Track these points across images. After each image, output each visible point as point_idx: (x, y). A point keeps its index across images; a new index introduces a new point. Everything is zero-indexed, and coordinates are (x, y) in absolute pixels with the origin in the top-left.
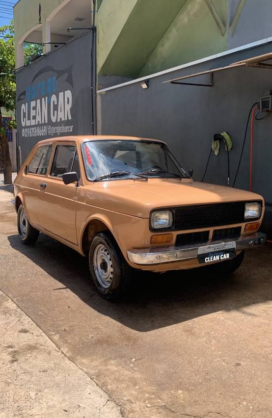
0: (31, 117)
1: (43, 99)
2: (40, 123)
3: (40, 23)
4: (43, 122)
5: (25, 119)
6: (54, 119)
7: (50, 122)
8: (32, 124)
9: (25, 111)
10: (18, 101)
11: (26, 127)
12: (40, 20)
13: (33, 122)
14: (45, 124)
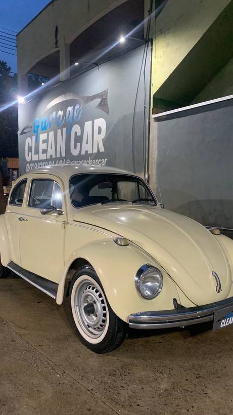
0: (41, 151)
1: (59, 131)
2: (54, 157)
3: (56, 47)
4: (58, 156)
5: (30, 153)
6: (75, 152)
7: (69, 156)
8: (40, 159)
9: (30, 145)
10: (21, 134)
11: (31, 162)
12: (56, 43)
13: (43, 157)
14: (61, 158)
